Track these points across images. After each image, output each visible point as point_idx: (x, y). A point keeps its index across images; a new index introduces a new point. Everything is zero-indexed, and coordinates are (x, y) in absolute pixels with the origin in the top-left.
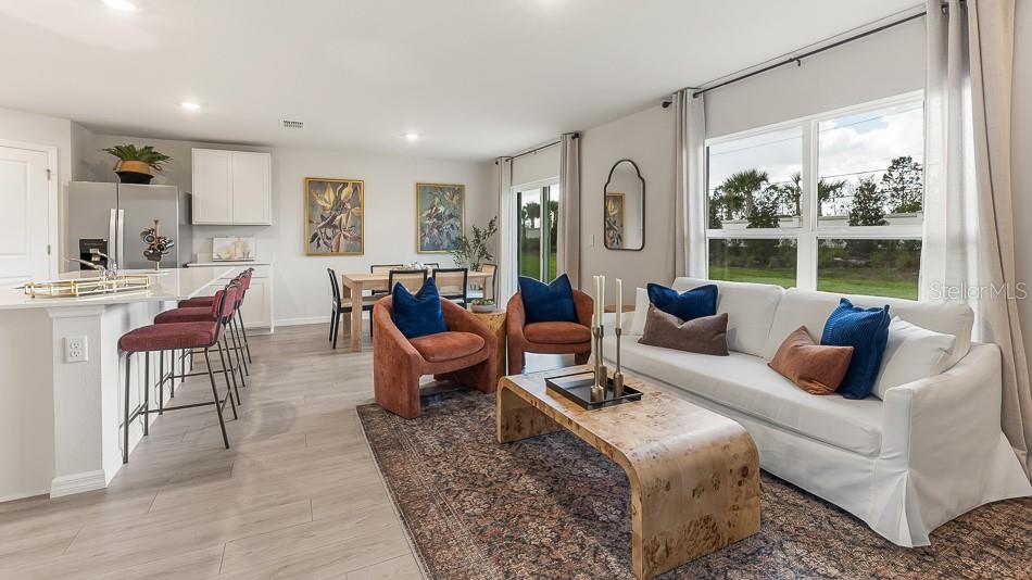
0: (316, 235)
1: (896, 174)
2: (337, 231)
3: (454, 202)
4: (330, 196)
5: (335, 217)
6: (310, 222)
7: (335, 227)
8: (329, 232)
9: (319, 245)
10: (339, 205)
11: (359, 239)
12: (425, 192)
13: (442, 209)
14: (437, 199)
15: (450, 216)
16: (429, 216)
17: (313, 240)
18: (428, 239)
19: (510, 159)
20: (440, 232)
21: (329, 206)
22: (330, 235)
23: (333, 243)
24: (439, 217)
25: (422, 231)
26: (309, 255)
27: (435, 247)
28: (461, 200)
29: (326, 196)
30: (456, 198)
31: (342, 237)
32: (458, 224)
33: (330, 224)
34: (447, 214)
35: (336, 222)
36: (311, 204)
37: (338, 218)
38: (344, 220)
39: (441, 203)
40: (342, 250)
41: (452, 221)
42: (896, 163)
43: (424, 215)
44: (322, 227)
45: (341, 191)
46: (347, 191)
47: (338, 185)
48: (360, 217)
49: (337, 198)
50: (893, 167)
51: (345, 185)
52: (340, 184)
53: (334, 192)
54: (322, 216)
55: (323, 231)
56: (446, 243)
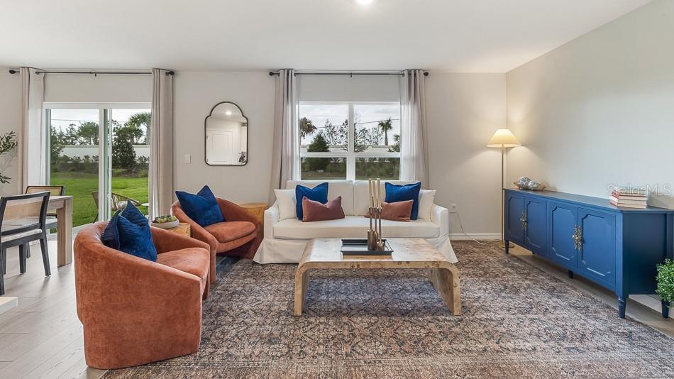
19: (43, 73)
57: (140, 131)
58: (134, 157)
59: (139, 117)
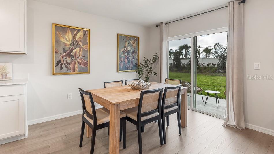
0: (60, 61)
1: (216, 47)
2: (74, 59)
3: (135, 45)
4: (69, 37)
5: (72, 50)
6: (56, 53)
7: (72, 56)
8: (69, 60)
9: (61, 68)
10: (75, 43)
11: (87, 64)
12: (122, 39)
13: (129, 48)
14: (127, 43)
15: (133, 52)
16: (123, 51)
17: (57, 65)
18: (123, 64)
19: (167, 23)
20: (129, 61)
21: (68, 43)
22: (69, 61)
23: (71, 66)
24: (128, 53)
25: (120, 60)
26: (54, 74)
27: (126, 68)
28: (138, 44)
29: (67, 37)
30: (135, 43)
31: (77, 63)
32: (136, 56)
33: (69, 55)
34: (132, 51)
35: (73, 53)
36: (56, 41)
37: (74, 51)
38: (78, 53)
39: (129, 45)
40: (76, 71)
41: (134, 55)
42: (216, 44)
43: (121, 51)
44: (63, 56)
45: (76, 34)
46: (80, 35)
47: (75, 30)
48: (87, 51)
49: (74, 38)
50: (215, 46)
51: (79, 31)
52: (75, 29)
53: (72, 35)
54: (64, 49)
55: (64, 58)
56: (131, 66)
57: (182, 53)
58: (181, 64)
59: (182, 47)
